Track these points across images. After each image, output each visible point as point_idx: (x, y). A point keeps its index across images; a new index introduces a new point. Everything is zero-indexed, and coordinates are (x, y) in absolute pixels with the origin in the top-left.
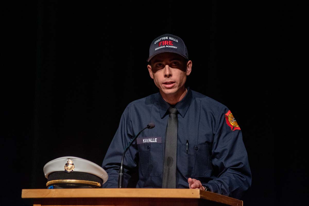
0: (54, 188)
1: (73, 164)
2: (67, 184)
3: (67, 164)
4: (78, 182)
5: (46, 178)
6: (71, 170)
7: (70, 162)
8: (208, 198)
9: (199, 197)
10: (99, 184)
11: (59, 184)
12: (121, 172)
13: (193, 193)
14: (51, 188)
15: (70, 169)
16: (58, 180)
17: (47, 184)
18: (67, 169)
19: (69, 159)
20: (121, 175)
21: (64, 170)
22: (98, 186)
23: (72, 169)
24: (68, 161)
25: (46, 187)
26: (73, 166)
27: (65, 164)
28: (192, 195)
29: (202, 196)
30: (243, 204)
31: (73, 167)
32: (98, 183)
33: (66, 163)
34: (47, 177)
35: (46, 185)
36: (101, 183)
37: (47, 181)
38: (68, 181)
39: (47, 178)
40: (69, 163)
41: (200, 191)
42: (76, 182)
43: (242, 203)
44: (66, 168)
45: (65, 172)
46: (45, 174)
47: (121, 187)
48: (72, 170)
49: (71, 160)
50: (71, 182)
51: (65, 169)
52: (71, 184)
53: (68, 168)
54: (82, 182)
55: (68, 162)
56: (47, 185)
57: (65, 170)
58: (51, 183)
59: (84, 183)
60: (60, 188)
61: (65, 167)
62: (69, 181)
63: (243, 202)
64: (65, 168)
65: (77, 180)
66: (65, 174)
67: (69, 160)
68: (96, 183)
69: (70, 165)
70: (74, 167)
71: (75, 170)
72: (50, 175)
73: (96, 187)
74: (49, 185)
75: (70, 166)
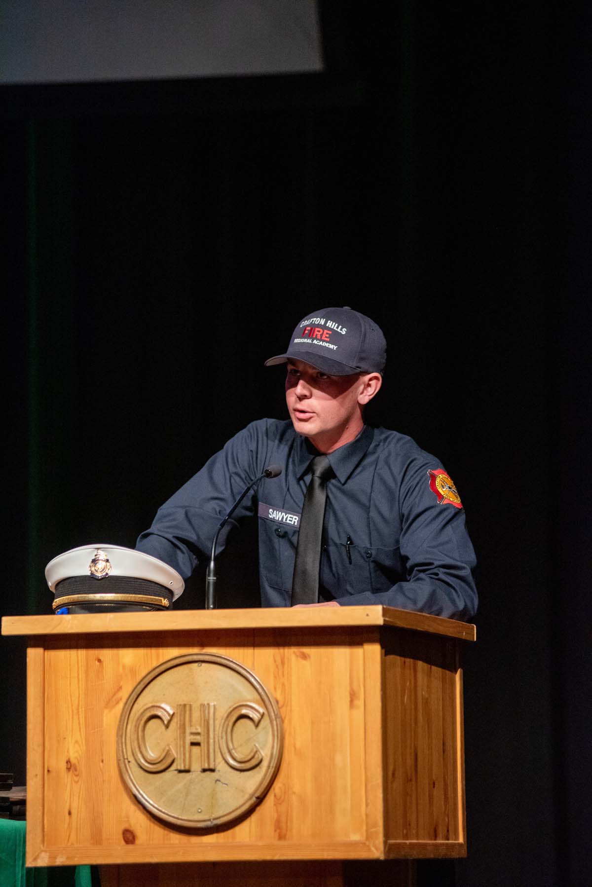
0: (69, 612)
1: (107, 561)
2: (98, 603)
3: (94, 561)
4: (120, 599)
5: (51, 592)
6: (105, 574)
7: (102, 555)
8: (400, 623)
9: (380, 621)
10: (165, 602)
11: (79, 604)
12: (212, 574)
13: (367, 615)
14: (62, 613)
15: (101, 572)
16: (77, 596)
17: (54, 604)
18: (95, 570)
19: (98, 549)
20: (211, 581)
21: (90, 574)
22: (163, 605)
23: (107, 571)
24: (96, 553)
25: (51, 612)
26: (108, 564)
27: (91, 561)
28: (367, 617)
29: (387, 619)
30: (475, 632)
31: (108, 567)
32: (162, 599)
33: (94, 558)
34: (52, 589)
35: (52, 606)
36: (170, 600)
37: (52, 597)
38: (98, 596)
39: (54, 592)
40: (100, 558)
41: (384, 609)
42: (116, 599)
43: (474, 630)
44: (93, 569)
45: (92, 577)
46: (50, 584)
47: (212, 606)
48: (107, 574)
49: (103, 551)
50: (106, 599)
51: (90, 572)
52: (106, 603)
53: (97, 569)
54: (129, 599)
55: (96, 555)
56: (54, 607)
57: (92, 574)
58: (62, 603)
59: (133, 600)
60: (83, 611)
61: (90, 566)
62: (100, 597)
63: (475, 626)
64: (91, 570)
65: (118, 595)
66: (91, 583)
67: (99, 551)
68: (160, 598)
69: (100, 562)
70: (111, 567)
71: (113, 572)
72: (61, 585)
73: (159, 608)
74: (59, 607)
75: (101, 565)
